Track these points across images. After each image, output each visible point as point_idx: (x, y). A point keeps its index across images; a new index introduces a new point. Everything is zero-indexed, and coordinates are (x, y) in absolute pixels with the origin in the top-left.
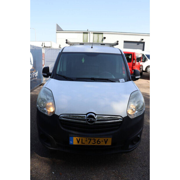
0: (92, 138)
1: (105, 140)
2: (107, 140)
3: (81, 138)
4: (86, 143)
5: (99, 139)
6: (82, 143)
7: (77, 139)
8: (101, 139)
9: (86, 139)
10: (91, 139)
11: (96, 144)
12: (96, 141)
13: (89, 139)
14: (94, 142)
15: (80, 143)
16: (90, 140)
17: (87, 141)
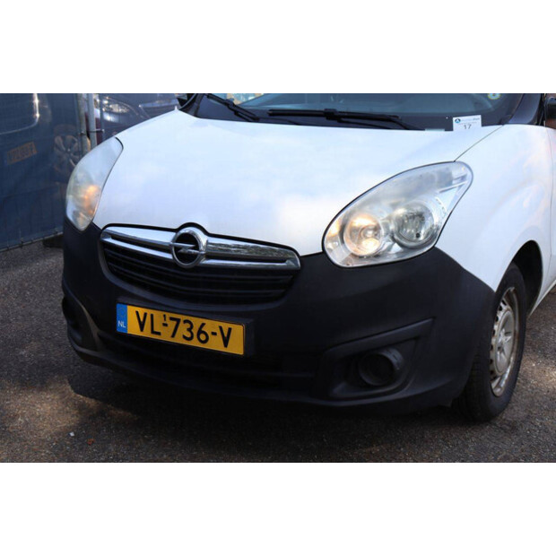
0: (183, 318)
1: (221, 328)
2: (230, 330)
3: (149, 312)
5: (203, 325)
6: (153, 332)
7: (137, 313)
10: (178, 321)
11: (195, 343)
12: (195, 331)
13: (172, 319)
14: (188, 335)
15: (147, 333)
16: (175, 323)
17: (165, 325)
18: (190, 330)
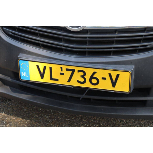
0: (77, 69)
1: (110, 75)
2: (118, 76)
3: (48, 66)
4: (63, 81)
5: (95, 73)
6: (52, 79)
7: (38, 66)
8: (100, 74)
9: (61, 68)
10: (73, 71)
11: (87, 85)
12: (88, 77)
13: (67, 70)
14: (82, 80)
15: (47, 79)
16: (71, 72)
17: (63, 74)
18: (83, 77)
